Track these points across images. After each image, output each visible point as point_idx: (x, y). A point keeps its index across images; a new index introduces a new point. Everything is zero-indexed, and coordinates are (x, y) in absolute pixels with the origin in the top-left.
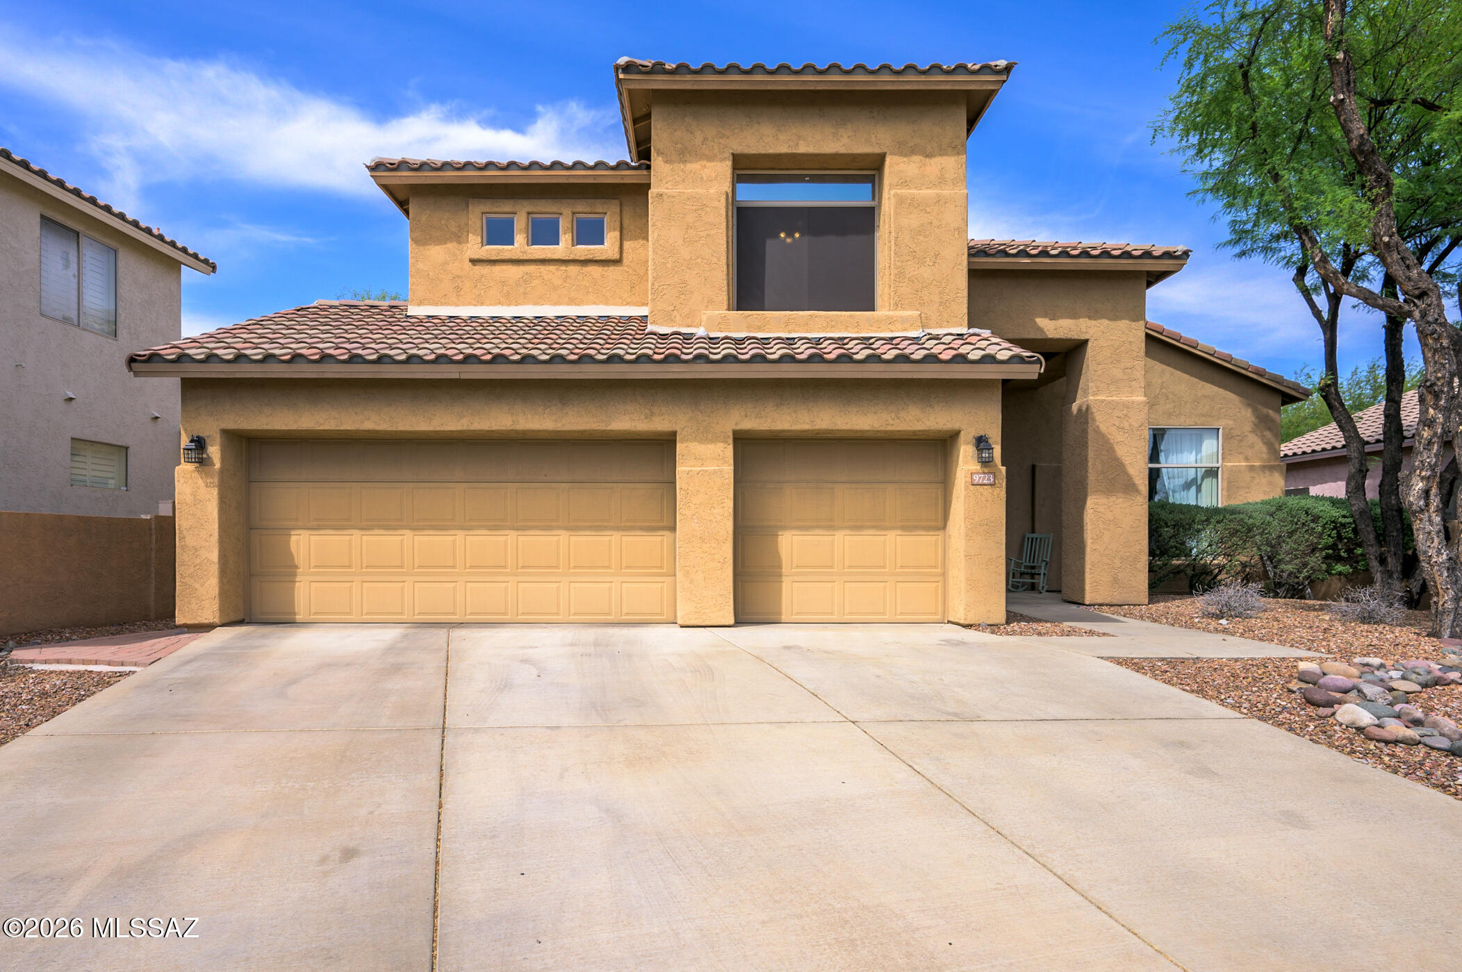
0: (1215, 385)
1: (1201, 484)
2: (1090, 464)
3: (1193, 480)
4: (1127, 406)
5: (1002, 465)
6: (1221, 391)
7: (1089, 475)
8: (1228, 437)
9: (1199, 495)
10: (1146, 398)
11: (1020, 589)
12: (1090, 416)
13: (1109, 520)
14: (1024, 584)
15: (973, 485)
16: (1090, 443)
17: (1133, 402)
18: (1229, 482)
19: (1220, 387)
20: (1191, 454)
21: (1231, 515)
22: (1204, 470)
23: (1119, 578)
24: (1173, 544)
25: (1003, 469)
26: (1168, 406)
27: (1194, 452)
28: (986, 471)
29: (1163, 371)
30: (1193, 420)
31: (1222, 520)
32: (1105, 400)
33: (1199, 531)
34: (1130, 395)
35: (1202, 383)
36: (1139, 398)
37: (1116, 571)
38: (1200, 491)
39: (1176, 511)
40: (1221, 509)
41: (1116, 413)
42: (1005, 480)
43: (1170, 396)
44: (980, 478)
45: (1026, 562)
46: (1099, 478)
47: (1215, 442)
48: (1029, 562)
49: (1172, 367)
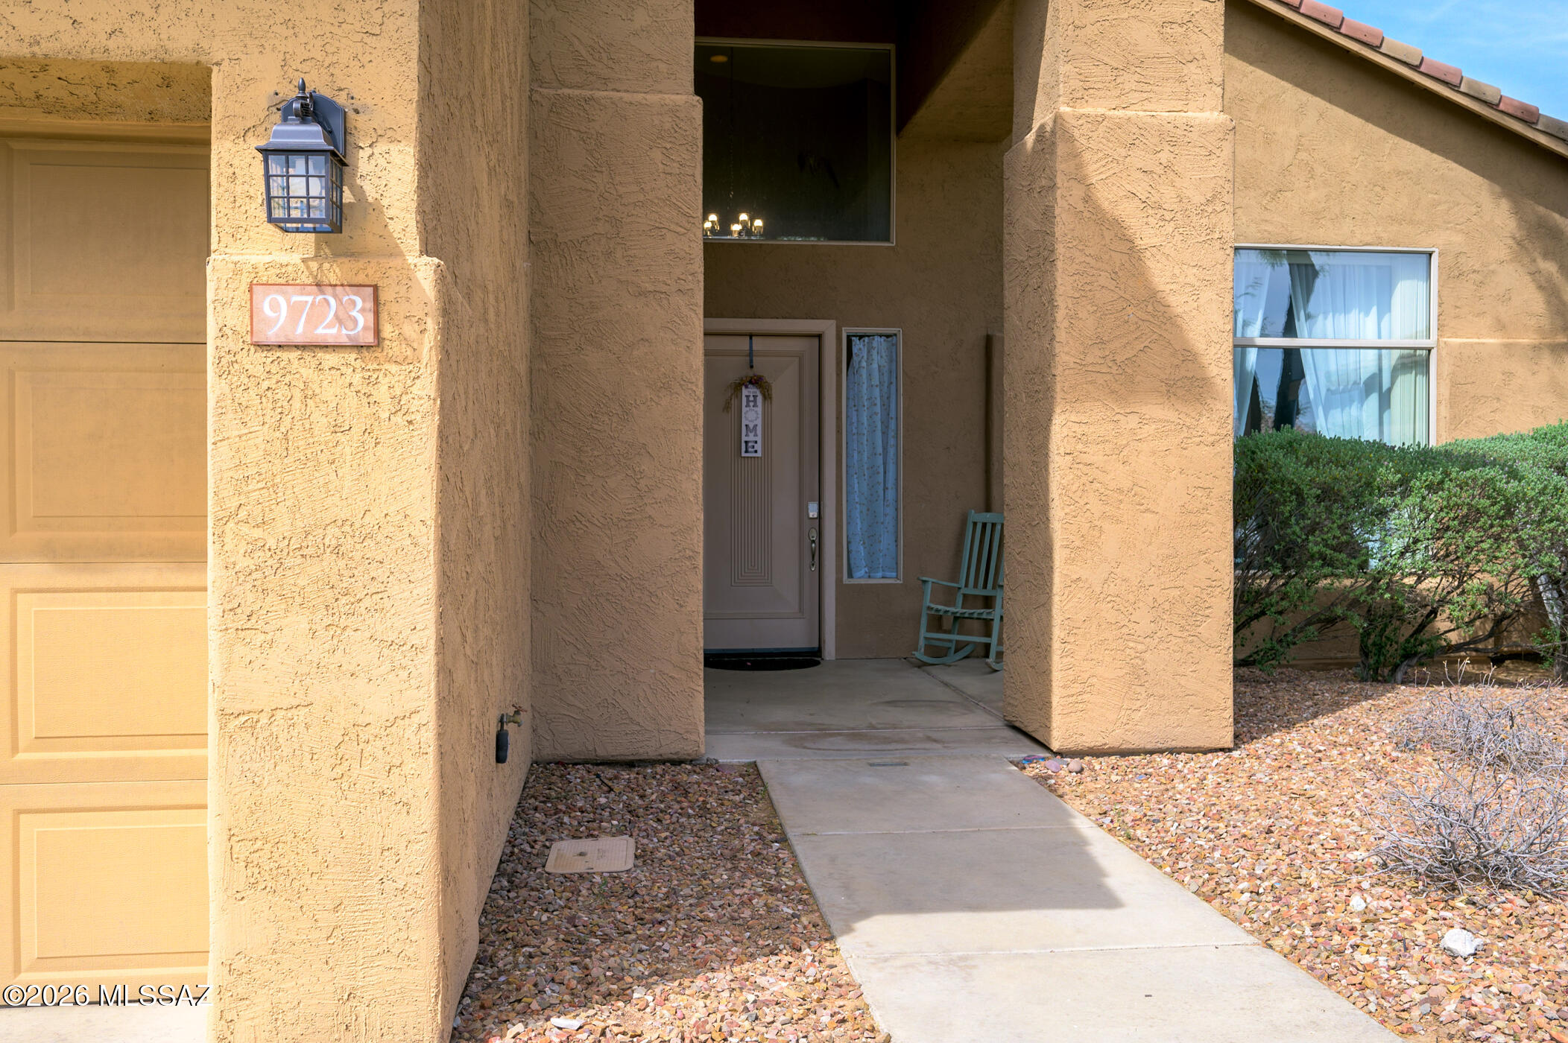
0: (1422, 145)
1: (1390, 390)
2: (1060, 315)
3: (1372, 377)
4: (1172, 138)
5: (426, 250)
6: (1437, 159)
7: (1058, 348)
8: (1454, 274)
9: (1386, 415)
10: (1223, 117)
11: (952, 658)
12: (1062, 166)
13: (1120, 490)
14: (960, 646)
15: (260, 346)
16: (1060, 249)
17: (1189, 127)
18: (1454, 384)
19: (1433, 151)
20: (1367, 313)
21: (1465, 469)
22: (1396, 353)
23: (1148, 666)
24: (1316, 549)
25: (424, 270)
26: (1313, 194)
27: (1374, 310)
28: (333, 272)
29: (1301, 106)
30: (1372, 230)
31: (1442, 482)
32: (1104, 117)
33: (1382, 513)
34: (1179, 105)
35: (1393, 140)
36: (1207, 114)
37: (1140, 647)
38: (1389, 406)
39: (1326, 457)
40: (1438, 453)
41: (1140, 158)
42: (431, 325)
43: (1319, 170)
44: (295, 310)
45: (966, 586)
46: (1089, 359)
47: (1422, 285)
48: (976, 586)
49: (1323, 98)
